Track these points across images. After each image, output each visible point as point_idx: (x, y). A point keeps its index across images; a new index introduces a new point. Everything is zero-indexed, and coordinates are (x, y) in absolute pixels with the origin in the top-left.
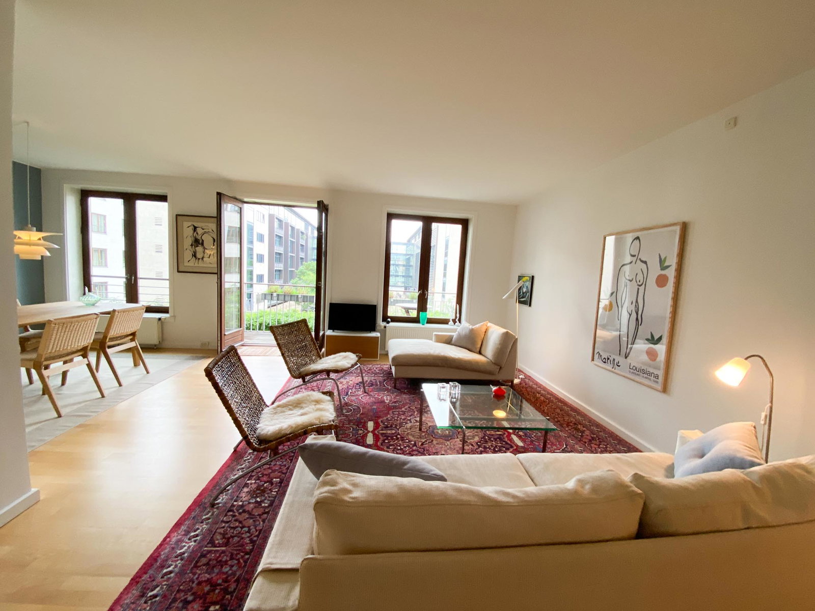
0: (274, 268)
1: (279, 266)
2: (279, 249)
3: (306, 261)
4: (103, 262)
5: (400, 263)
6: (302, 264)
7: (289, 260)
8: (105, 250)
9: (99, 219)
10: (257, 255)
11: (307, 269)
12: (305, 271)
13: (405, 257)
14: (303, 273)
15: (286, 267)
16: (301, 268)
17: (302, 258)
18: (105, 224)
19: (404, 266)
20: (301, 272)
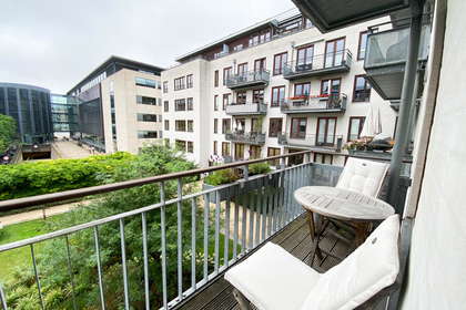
5: (61, 112)
13: (66, 107)
19: (66, 114)
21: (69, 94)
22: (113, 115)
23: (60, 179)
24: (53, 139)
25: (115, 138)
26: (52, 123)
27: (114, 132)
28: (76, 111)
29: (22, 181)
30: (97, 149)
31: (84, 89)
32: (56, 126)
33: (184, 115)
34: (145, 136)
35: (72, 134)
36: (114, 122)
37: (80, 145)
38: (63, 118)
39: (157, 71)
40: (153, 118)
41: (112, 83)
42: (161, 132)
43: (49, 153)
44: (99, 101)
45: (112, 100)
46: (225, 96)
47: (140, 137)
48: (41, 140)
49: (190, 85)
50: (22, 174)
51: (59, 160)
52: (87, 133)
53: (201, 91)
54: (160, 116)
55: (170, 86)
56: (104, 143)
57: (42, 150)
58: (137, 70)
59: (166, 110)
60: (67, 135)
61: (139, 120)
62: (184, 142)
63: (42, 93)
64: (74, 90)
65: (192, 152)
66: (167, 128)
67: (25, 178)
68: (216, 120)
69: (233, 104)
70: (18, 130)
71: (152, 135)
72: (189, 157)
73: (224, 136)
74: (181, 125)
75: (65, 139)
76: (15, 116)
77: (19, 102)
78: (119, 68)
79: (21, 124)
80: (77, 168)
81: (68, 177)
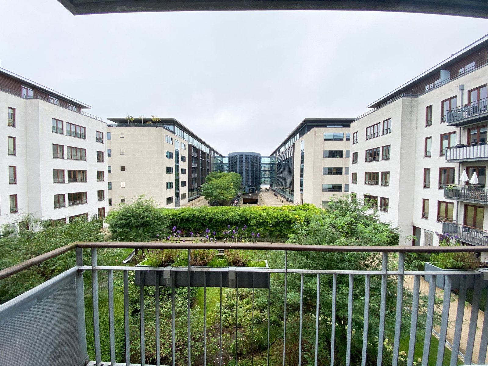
0: (192, 176)
1: (195, 176)
2: (195, 165)
3: (211, 172)
4: (85, 179)
5: (266, 169)
6: (208, 173)
7: (201, 171)
8: (86, 171)
9: (82, 152)
10: (182, 169)
11: (212, 176)
12: (210, 178)
13: (269, 166)
14: (210, 180)
15: (198, 176)
16: (208, 176)
17: (208, 170)
18: (85, 155)
19: (268, 171)
20: (207, 178)
21: (272, 155)
22: (302, 170)
23: (264, 222)
24: (259, 189)
25: (302, 190)
26: (260, 178)
27: (302, 185)
28: (275, 168)
29: (243, 219)
30: (287, 199)
31: (282, 150)
32: (262, 180)
33: (377, 167)
34: (329, 190)
35: (271, 186)
36: (302, 176)
37: (276, 195)
38: (267, 174)
39: (346, 123)
40: (338, 171)
41: (303, 142)
42: (347, 186)
43: (257, 200)
44: (292, 159)
45: (302, 157)
46: (445, 137)
47: (324, 190)
48: (253, 190)
49: (386, 131)
50: (245, 214)
51: (264, 206)
52: (281, 186)
53: (403, 135)
54: (347, 169)
55: (361, 136)
56: (292, 194)
57: (253, 198)
58: (326, 126)
59: (355, 161)
60: (268, 186)
61: (324, 174)
62: (376, 198)
63: (257, 157)
64: (275, 152)
65: (386, 210)
66: (354, 181)
67: (246, 218)
68: (427, 171)
69: (460, 146)
70: (242, 183)
71: (337, 188)
72: (383, 217)
73: (442, 192)
74: (372, 178)
75: (267, 190)
76: (241, 173)
77: (244, 164)
78: (310, 128)
79: (244, 178)
80: (275, 215)
81: (269, 221)
